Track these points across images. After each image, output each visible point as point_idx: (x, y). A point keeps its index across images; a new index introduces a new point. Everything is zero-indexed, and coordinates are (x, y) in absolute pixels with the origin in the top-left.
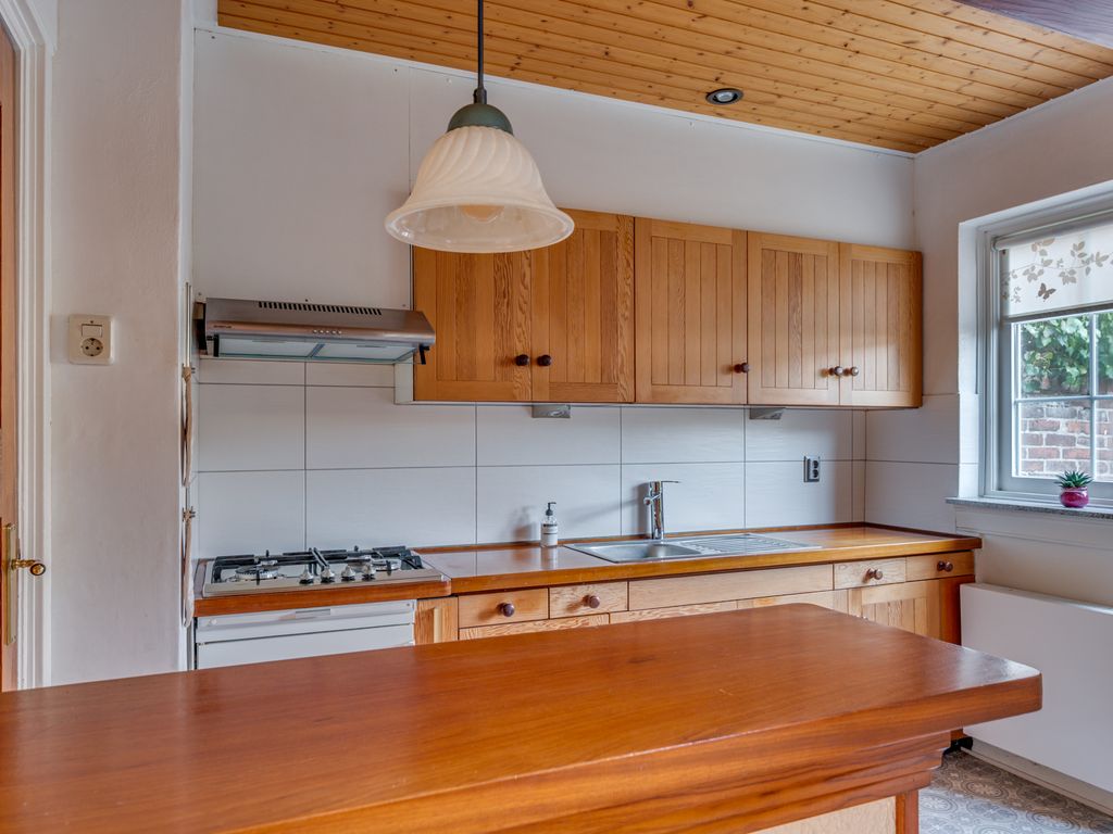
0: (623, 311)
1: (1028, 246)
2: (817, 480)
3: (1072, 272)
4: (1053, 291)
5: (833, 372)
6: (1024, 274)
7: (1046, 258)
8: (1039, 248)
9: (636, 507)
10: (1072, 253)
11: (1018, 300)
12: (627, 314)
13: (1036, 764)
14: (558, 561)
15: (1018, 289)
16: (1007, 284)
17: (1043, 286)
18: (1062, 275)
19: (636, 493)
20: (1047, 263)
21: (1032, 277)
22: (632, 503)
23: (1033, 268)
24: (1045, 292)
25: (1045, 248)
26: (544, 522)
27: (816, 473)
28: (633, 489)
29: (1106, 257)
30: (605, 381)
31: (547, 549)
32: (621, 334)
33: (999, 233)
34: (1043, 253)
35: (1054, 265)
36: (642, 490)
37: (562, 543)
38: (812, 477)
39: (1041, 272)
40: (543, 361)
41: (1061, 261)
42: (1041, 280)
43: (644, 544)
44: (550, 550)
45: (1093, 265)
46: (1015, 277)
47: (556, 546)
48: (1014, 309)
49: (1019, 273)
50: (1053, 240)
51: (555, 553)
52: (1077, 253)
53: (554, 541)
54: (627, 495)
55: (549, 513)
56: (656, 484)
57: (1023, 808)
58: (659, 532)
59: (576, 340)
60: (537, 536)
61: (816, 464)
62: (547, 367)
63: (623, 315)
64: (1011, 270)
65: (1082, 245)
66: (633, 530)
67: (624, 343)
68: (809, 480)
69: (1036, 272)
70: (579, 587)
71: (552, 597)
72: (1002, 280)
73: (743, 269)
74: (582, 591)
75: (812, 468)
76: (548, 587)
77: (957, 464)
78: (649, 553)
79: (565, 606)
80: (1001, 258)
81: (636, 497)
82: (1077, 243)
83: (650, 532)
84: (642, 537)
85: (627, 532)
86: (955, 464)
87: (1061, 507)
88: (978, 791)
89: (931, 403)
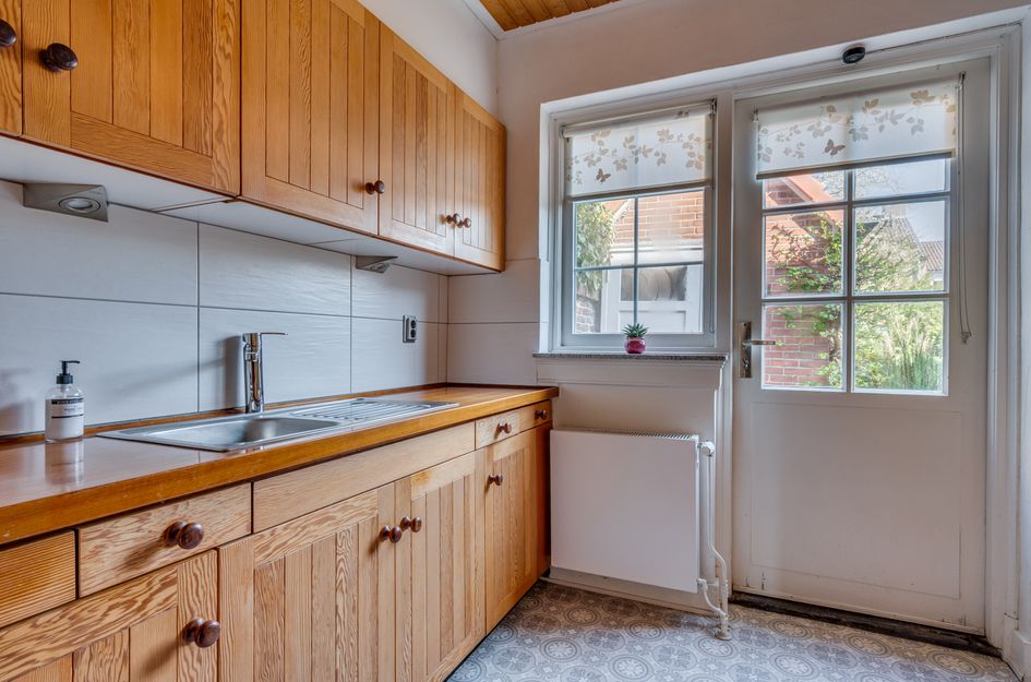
0: (222, 39)
1: (589, 135)
2: (413, 341)
3: (624, 161)
4: (608, 176)
5: (449, 219)
6: (585, 160)
7: (603, 148)
8: (597, 139)
9: (221, 369)
10: (625, 146)
11: (580, 182)
12: (229, 49)
13: (605, 578)
14: (86, 468)
15: (580, 172)
16: (570, 168)
17: (600, 171)
18: (616, 162)
19: (222, 350)
20: (604, 152)
21: (591, 163)
22: (215, 363)
23: (592, 156)
24: (602, 177)
25: (603, 139)
26: (54, 397)
27: (413, 334)
28: (218, 343)
29: (650, 150)
30: (190, 144)
31: (56, 446)
32: (219, 78)
33: (567, 121)
34: (601, 143)
35: (610, 153)
36: (230, 345)
37: (91, 432)
38: (410, 338)
39: (599, 160)
40: (55, 57)
41: (616, 151)
42: (599, 166)
43: (239, 422)
44: (68, 447)
45: (640, 156)
46: (577, 162)
47: (79, 438)
48: (575, 191)
49: (581, 159)
50: (608, 133)
51: (77, 452)
52: (628, 145)
53: (75, 427)
54: (208, 351)
55: (63, 379)
56: (253, 337)
57: (619, 625)
58: (257, 405)
59: (133, 53)
60: (38, 423)
61: (413, 324)
62: (65, 73)
63: (222, 49)
64: (573, 156)
65: (632, 138)
66: (217, 402)
67: (224, 93)
68: (408, 341)
69: (595, 159)
70: (154, 512)
71: (86, 548)
72: (566, 163)
73: (375, 65)
74: (158, 521)
75: (410, 329)
76: (75, 529)
77: (538, 322)
78: (248, 435)
79: (119, 559)
80: (565, 146)
81: (221, 356)
82: (628, 137)
83: (242, 403)
84: (231, 411)
85: (206, 406)
86: (537, 322)
87: (625, 352)
88: (579, 619)
89: (512, 268)
